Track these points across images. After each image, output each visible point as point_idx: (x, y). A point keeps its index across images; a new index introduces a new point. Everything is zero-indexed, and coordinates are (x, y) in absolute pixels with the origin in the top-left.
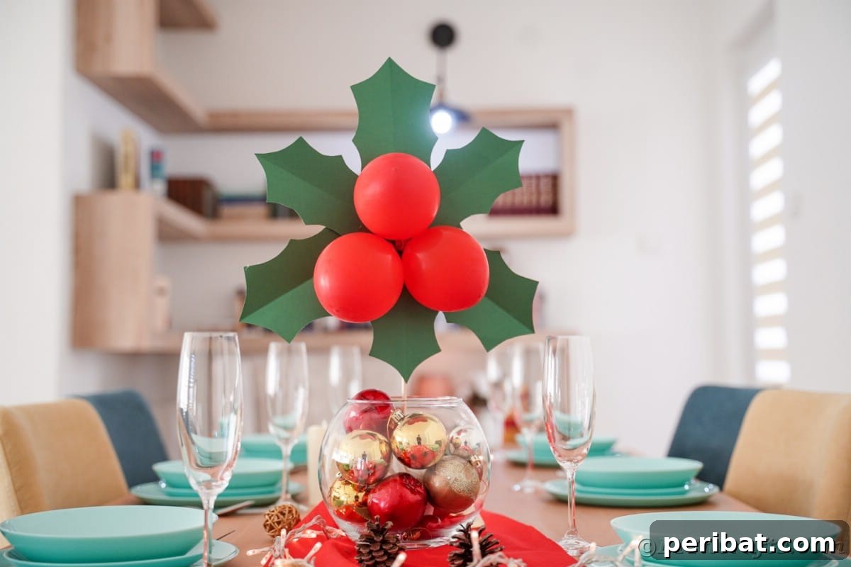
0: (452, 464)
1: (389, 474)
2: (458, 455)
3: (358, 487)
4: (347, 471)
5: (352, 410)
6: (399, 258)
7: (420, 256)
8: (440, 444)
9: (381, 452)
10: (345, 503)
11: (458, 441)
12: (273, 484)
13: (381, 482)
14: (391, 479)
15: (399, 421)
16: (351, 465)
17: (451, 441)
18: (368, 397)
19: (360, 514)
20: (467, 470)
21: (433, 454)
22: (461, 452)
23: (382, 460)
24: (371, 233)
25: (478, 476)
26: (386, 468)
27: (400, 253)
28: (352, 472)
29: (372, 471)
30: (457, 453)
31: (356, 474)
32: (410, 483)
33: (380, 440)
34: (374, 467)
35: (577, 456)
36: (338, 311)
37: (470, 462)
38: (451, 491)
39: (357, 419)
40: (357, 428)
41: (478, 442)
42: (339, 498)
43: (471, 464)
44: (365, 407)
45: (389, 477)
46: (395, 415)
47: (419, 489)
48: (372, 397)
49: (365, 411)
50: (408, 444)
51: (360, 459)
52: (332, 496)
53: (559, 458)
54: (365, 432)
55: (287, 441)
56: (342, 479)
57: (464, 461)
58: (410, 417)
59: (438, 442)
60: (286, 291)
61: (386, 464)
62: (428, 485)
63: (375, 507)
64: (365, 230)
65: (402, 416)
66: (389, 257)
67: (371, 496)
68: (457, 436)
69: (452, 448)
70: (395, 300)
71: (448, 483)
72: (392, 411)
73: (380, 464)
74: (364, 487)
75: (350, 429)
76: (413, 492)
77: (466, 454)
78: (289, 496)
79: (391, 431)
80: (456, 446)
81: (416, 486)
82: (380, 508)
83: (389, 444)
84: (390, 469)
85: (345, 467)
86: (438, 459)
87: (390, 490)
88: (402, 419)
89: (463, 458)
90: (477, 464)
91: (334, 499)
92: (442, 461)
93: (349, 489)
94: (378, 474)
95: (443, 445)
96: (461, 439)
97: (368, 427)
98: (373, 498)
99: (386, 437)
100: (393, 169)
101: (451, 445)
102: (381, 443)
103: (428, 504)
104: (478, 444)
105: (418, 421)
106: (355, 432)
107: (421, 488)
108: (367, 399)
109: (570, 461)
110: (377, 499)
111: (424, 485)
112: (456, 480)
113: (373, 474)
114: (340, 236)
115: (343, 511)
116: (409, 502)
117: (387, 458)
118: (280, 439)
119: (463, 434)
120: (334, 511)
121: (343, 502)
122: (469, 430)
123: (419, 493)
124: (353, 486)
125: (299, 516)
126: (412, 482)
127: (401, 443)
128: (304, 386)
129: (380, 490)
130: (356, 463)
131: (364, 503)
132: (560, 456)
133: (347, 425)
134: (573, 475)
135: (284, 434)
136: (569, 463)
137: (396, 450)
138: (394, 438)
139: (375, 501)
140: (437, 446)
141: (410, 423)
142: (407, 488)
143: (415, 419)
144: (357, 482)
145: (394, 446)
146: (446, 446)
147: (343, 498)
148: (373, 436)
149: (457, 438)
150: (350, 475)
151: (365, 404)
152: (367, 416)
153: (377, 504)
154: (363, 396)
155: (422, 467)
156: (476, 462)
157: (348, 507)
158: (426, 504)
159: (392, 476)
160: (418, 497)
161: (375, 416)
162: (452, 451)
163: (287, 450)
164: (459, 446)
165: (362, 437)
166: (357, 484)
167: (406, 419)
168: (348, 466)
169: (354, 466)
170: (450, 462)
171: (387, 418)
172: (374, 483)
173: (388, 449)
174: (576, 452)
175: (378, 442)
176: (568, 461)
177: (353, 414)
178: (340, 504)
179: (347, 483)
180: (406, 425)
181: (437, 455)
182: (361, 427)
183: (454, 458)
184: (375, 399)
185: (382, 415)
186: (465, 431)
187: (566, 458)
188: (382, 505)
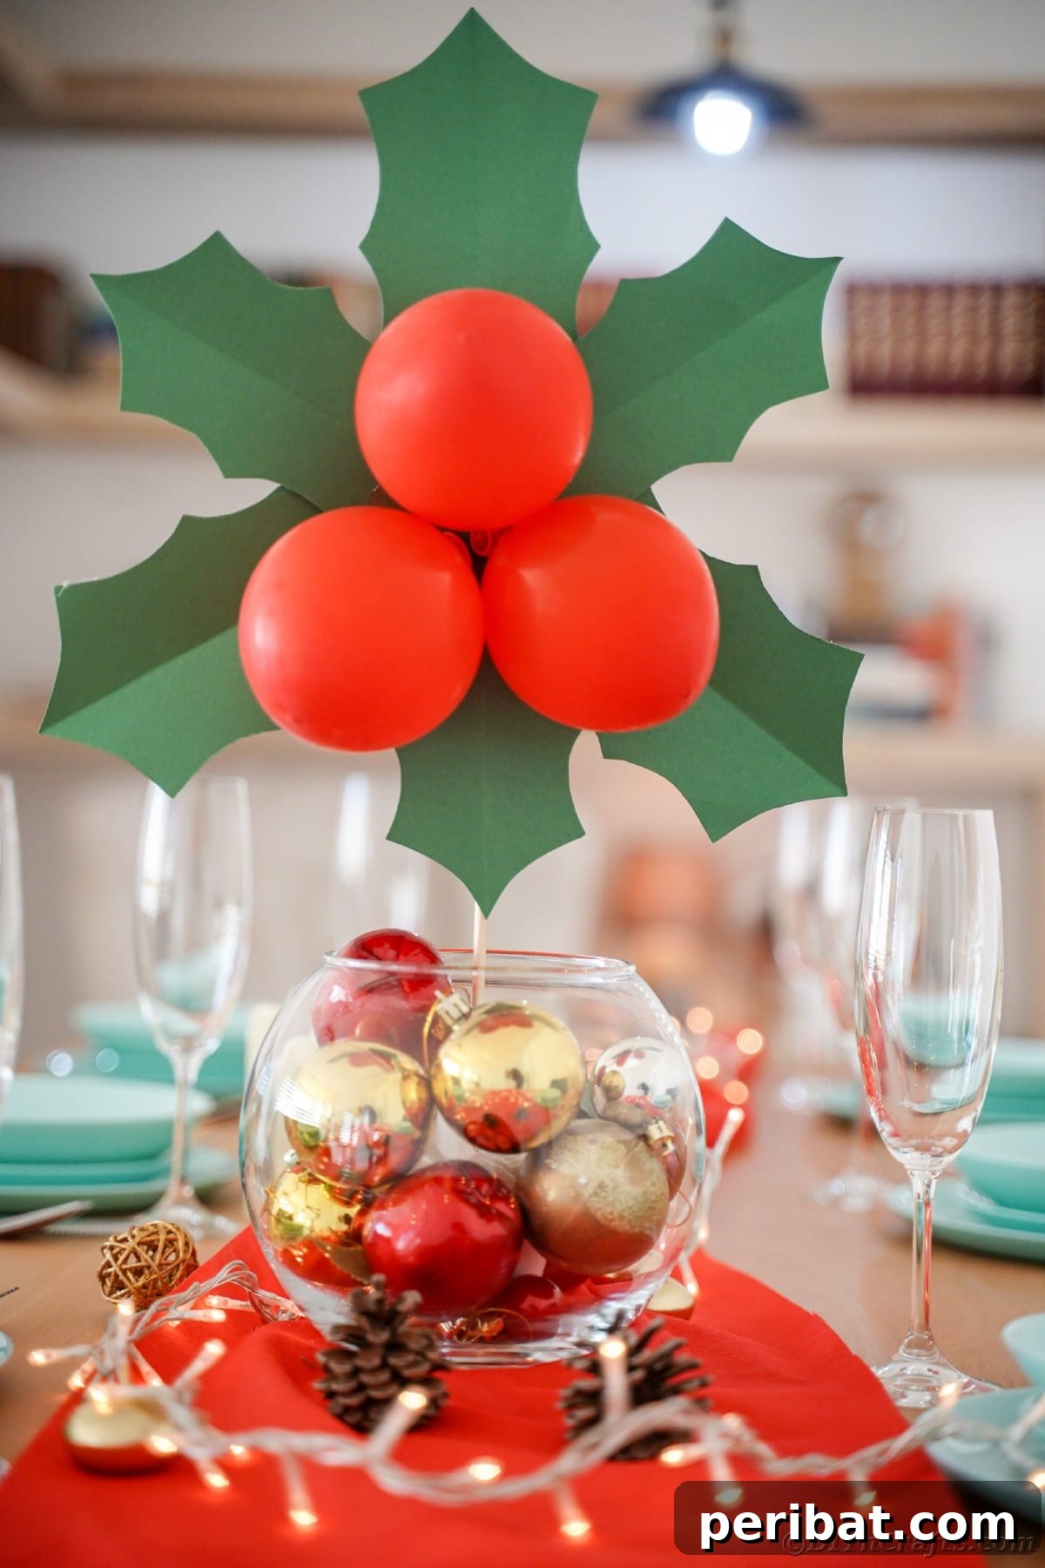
0: (593, 1142)
1: (426, 1161)
2: (615, 1120)
3: (342, 1192)
4: (311, 1149)
5: (335, 982)
6: (472, 579)
7: (531, 577)
8: (564, 1090)
9: (404, 1103)
10: (306, 1232)
11: (616, 1081)
12: (152, 1155)
13: (401, 1183)
14: (429, 1175)
15: (458, 1021)
16: (323, 1135)
17: (599, 1078)
18: (377, 951)
19: (339, 1267)
20: (633, 1163)
21: (545, 1113)
22: (624, 1111)
23: (407, 1124)
24: (401, 509)
25: (663, 1177)
26: (418, 1146)
27: (479, 566)
28: (327, 1152)
29: (378, 1152)
30: (611, 1113)
31: (338, 1158)
32: (478, 1188)
33: (403, 1069)
34: (385, 1143)
35: (941, 1136)
36: (298, 721)
37: (645, 1138)
38: (587, 1216)
39: (345, 1006)
40: (349, 1033)
41: (672, 1086)
42: (290, 1218)
43: (649, 1147)
44: (370, 979)
45: (424, 1171)
46: (447, 1005)
47: (501, 1206)
48: (392, 953)
49: (370, 990)
50: (477, 1084)
51: (348, 1118)
52: (275, 1211)
53: (893, 1141)
54: (367, 1046)
55: (188, 1044)
56: (298, 1167)
57: (628, 1136)
58: (488, 1012)
59: (558, 1084)
60: (170, 656)
61: (417, 1134)
62: (528, 1195)
63: (381, 1252)
64: (381, 499)
65: (465, 1009)
66: (444, 579)
67: (374, 1214)
68: (615, 1067)
69: (600, 1099)
70: (458, 692)
71: (578, 1196)
72: (438, 993)
73: (402, 1135)
74: (356, 1192)
75: (328, 1034)
76: (485, 1213)
77: (636, 1116)
78: (188, 1191)
79: (436, 1043)
80: (612, 1094)
81: (495, 1197)
82: (393, 1251)
83: (427, 1083)
84: (428, 1146)
85: (306, 1137)
86: (556, 1127)
87: (424, 1206)
88: (466, 1016)
89: (627, 1126)
90: (665, 1145)
91: (278, 1221)
92: (569, 1133)
93: (319, 1193)
94: (395, 1160)
95: (571, 1092)
96: (629, 1079)
97: (377, 1032)
98: (378, 1226)
99: (420, 1059)
100: (461, 338)
101: (598, 1091)
102: (405, 1078)
103: (526, 1244)
104: (671, 1092)
105: (506, 1024)
106: (342, 1045)
107: (508, 1204)
108: (379, 959)
109: (923, 1149)
110: (389, 1225)
111: (518, 1198)
112: (601, 1186)
113: (382, 1159)
114: (320, 512)
115: (299, 1254)
116: (473, 1240)
117: (422, 1116)
118: (171, 1037)
119: (631, 1062)
120: (276, 1251)
121: (300, 1228)
122: (649, 1053)
123: (501, 1216)
124: (331, 1189)
125: (194, 1254)
126: (485, 1188)
127: (457, 1082)
128: (240, 904)
129: (396, 1203)
130: (338, 1128)
131: (354, 1236)
132: (895, 1135)
133: (322, 1024)
134: (929, 1186)
135: (183, 1024)
136: (917, 1155)
137: (444, 1101)
138: (439, 1067)
139: (382, 1229)
140: (556, 1093)
141: (485, 1028)
142: (467, 1202)
143: (503, 1017)
144: (337, 1178)
145: (438, 1089)
146: (580, 1094)
147: (302, 1219)
148: (387, 1058)
149: (614, 1073)
150: (319, 1159)
151: (373, 971)
152: (376, 1003)
153: (387, 1241)
154: (367, 947)
155: (514, 1148)
156: (662, 1139)
157: (312, 1244)
158: (518, 1247)
159: (432, 1168)
160: (496, 1229)
161: (398, 1003)
162: (600, 1108)
163: (189, 1067)
164: (620, 1094)
165: (356, 1059)
166: (339, 1185)
167: (476, 1016)
168: (315, 1134)
169: (331, 1137)
170: (590, 1137)
171: (425, 1009)
172: (383, 1181)
173: (424, 1095)
174: (939, 1125)
175: (399, 1075)
176: (917, 1148)
177: (338, 994)
178: (292, 1232)
179: (313, 1180)
180: (476, 1032)
181: (556, 1117)
182: (358, 1032)
183: (602, 1129)
184: (396, 959)
185: (414, 1003)
186: (640, 1055)
187: (914, 1142)
188: (401, 1245)
